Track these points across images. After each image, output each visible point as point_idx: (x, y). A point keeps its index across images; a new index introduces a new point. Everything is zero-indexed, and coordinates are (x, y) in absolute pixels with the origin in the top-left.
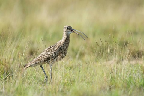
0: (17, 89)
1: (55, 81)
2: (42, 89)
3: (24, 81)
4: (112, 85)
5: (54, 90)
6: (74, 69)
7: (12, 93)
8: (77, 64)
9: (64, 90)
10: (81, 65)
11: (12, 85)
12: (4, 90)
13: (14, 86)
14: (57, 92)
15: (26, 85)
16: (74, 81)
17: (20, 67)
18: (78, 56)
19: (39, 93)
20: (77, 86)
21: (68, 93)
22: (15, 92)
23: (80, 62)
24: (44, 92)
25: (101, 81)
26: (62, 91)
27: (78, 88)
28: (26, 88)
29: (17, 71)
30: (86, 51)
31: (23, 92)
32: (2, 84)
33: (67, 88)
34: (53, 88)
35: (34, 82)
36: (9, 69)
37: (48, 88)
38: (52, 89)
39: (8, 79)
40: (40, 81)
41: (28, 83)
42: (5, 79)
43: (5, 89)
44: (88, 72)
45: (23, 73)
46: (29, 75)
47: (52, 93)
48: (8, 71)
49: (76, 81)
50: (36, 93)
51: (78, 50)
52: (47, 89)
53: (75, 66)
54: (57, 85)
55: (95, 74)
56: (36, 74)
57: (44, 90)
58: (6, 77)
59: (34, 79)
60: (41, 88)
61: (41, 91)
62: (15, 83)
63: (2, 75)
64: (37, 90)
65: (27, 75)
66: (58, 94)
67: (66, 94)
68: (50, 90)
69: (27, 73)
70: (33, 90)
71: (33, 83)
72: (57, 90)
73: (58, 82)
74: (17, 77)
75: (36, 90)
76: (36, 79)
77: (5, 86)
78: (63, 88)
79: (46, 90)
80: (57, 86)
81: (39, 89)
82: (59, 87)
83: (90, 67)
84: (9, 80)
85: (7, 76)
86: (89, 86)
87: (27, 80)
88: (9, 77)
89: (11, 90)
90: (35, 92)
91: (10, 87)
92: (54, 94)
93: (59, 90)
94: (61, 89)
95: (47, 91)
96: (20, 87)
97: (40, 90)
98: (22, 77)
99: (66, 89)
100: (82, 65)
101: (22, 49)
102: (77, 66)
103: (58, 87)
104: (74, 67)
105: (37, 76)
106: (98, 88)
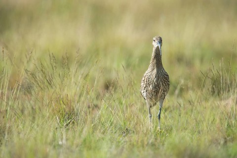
0: (85, 140)
1: (142, 130)
2: (122, 141)
3: (95, 128)
4: (228, 137)
5: (141, 142)
6: (171, 111)
7: (77, 146)
8: (176, 104)
9: (156, 143)
10: (182, 106)
11: (77, 134)
12: (64, 141)
13: (80, 136)
14: (145, 146)
15: (98, 134)
16: (172, 129)
17: (89, 107)
18: (177, 92)
19: (117, 146)
20: (175, 138)
21: (161, 148)
22: (81, 145)
23: (181, 101)
24: (125, 146)
25: (212, 130)
26: (153, 145)
27: (177, 140)
28: (98, 139)
29: (86, 113)
30: (190, 84)
31: (93, 145)
32: (62, 133)
33: (161, 139)
34: (138, 139)
35: (110, 129)
36: (73, 109)
37: (132, 140)
38: (138, 141)
39: (70, 126)
40: (120, 129)
41: (102, 131)
42: (67, 125)
43: (67, 140)
44: (192, 116)
45: (93, 116)
46: (103, 119)
47: (138, 147)
48: (71, 113)
49: (174, 129)
50: (114, 146)
51: (178, 83)
52: (130, 141)
53: (173, 106)
54: (146, 134)
55: (203, 120)
56: (114, 119)
57: (125, 143)
58: (68, 122)
59: (111, 125)
60: (121, 139)
61: (120, 144)
62: (81, 132)
63: (62, 120)
64: (115, 143)
65: (100, 119)
66: (146, 148)
67: (158, 148)
68: (135, 143)
69: (101, 117)
70: (109, 142)
71: (109, 132)
72: (146, 143)
73: (147, 131)
74: (85, 122)
75: (113, 142)
76: (113, 125)
77: (66, 136)
78: (154, 140)
79: (128, 144)
80: (145, 136)
81: (117, 141)
82: (148, 138)
83: (195, 109)
84: (72, 127)
85: (70, 121)
86: (193, 138)
87: (99, 128)
88: (73, 123)
89: (75, 142)
90: (112, 145)
91: (74, 138)
92: (141, 149)
93: (148, 143)
94: (150, 141)
95: (130, 144)
96: (90, 137)
97: (119, 142)
98: (92, 123)
99: (158, 141)
100: (184, 105)
101: (93, 80)
102: (177, 106)
103: (146, 138)
104: (172, 109)
105: (115, 121)
106: (207, 140)
